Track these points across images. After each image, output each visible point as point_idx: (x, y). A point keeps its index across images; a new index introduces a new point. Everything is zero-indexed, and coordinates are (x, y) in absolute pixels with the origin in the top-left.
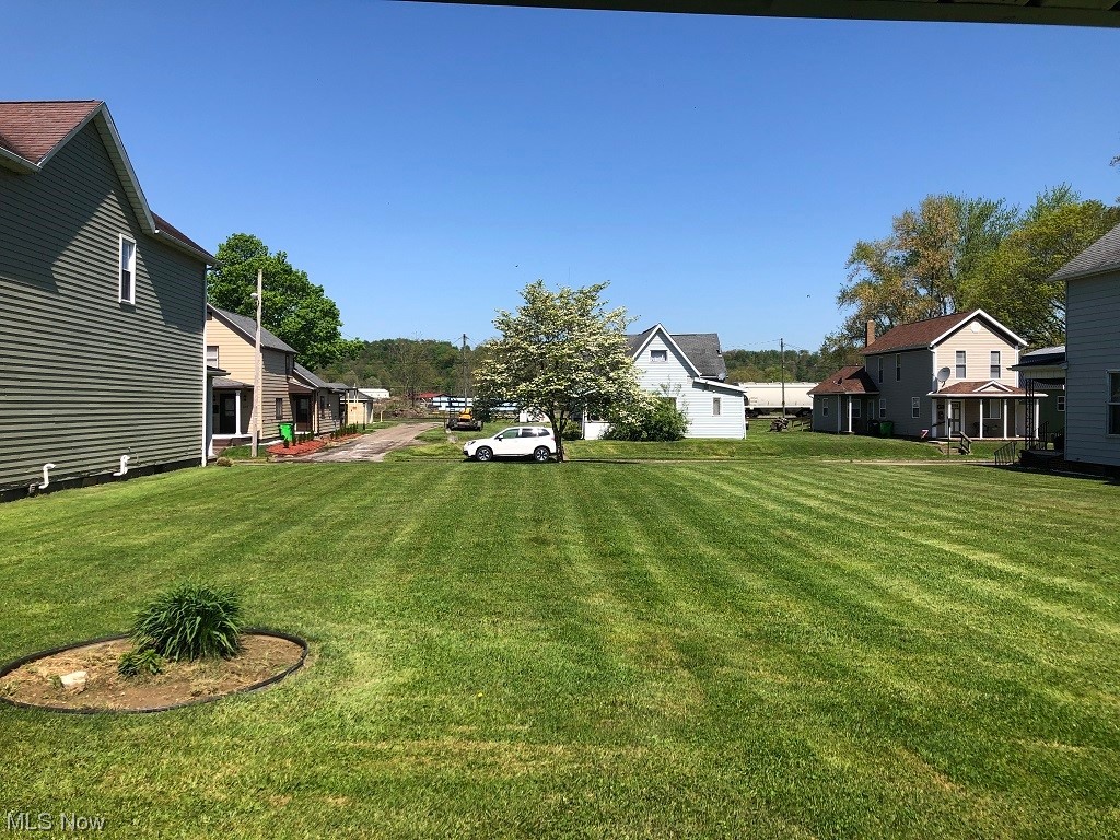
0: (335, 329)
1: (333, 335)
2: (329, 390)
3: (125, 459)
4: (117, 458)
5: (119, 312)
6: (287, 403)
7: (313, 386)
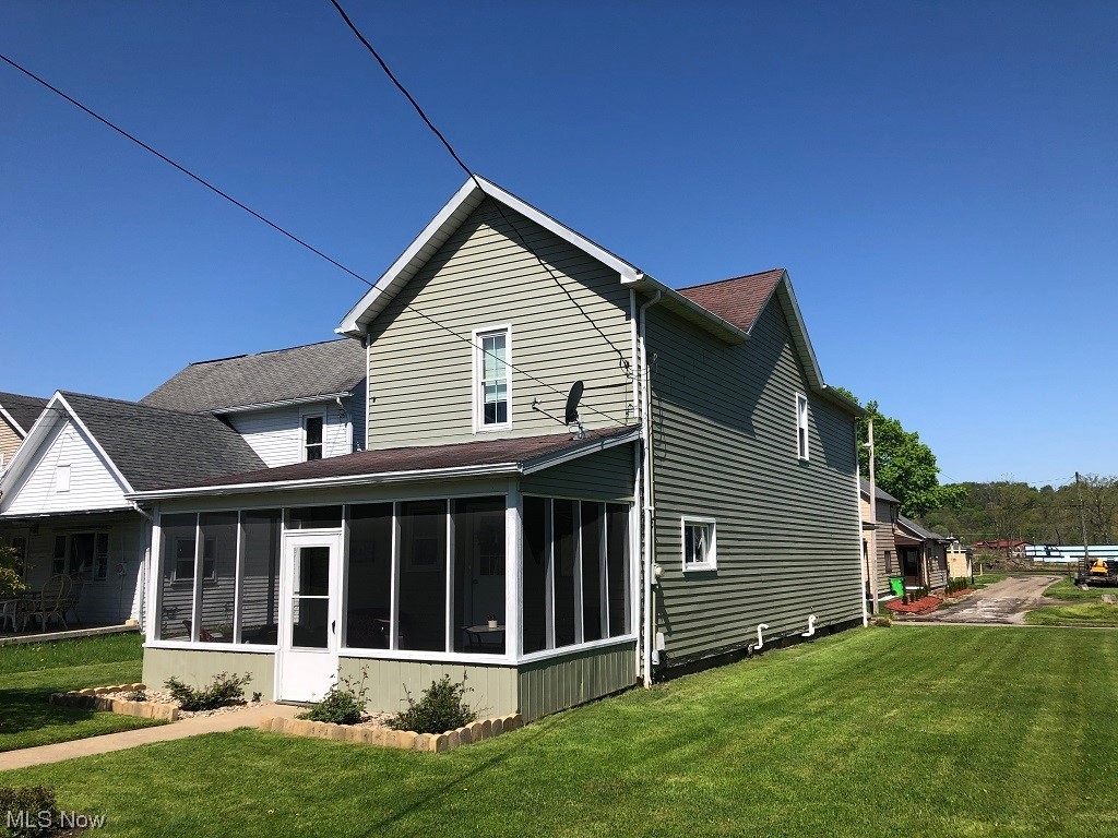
0: (933, 477)
1: (931, 482)
2: (935, 541)
3: (812, 619)
4: (805, 617)
5: (798, 469)
6: (894, 555)
7: (921, 538)
